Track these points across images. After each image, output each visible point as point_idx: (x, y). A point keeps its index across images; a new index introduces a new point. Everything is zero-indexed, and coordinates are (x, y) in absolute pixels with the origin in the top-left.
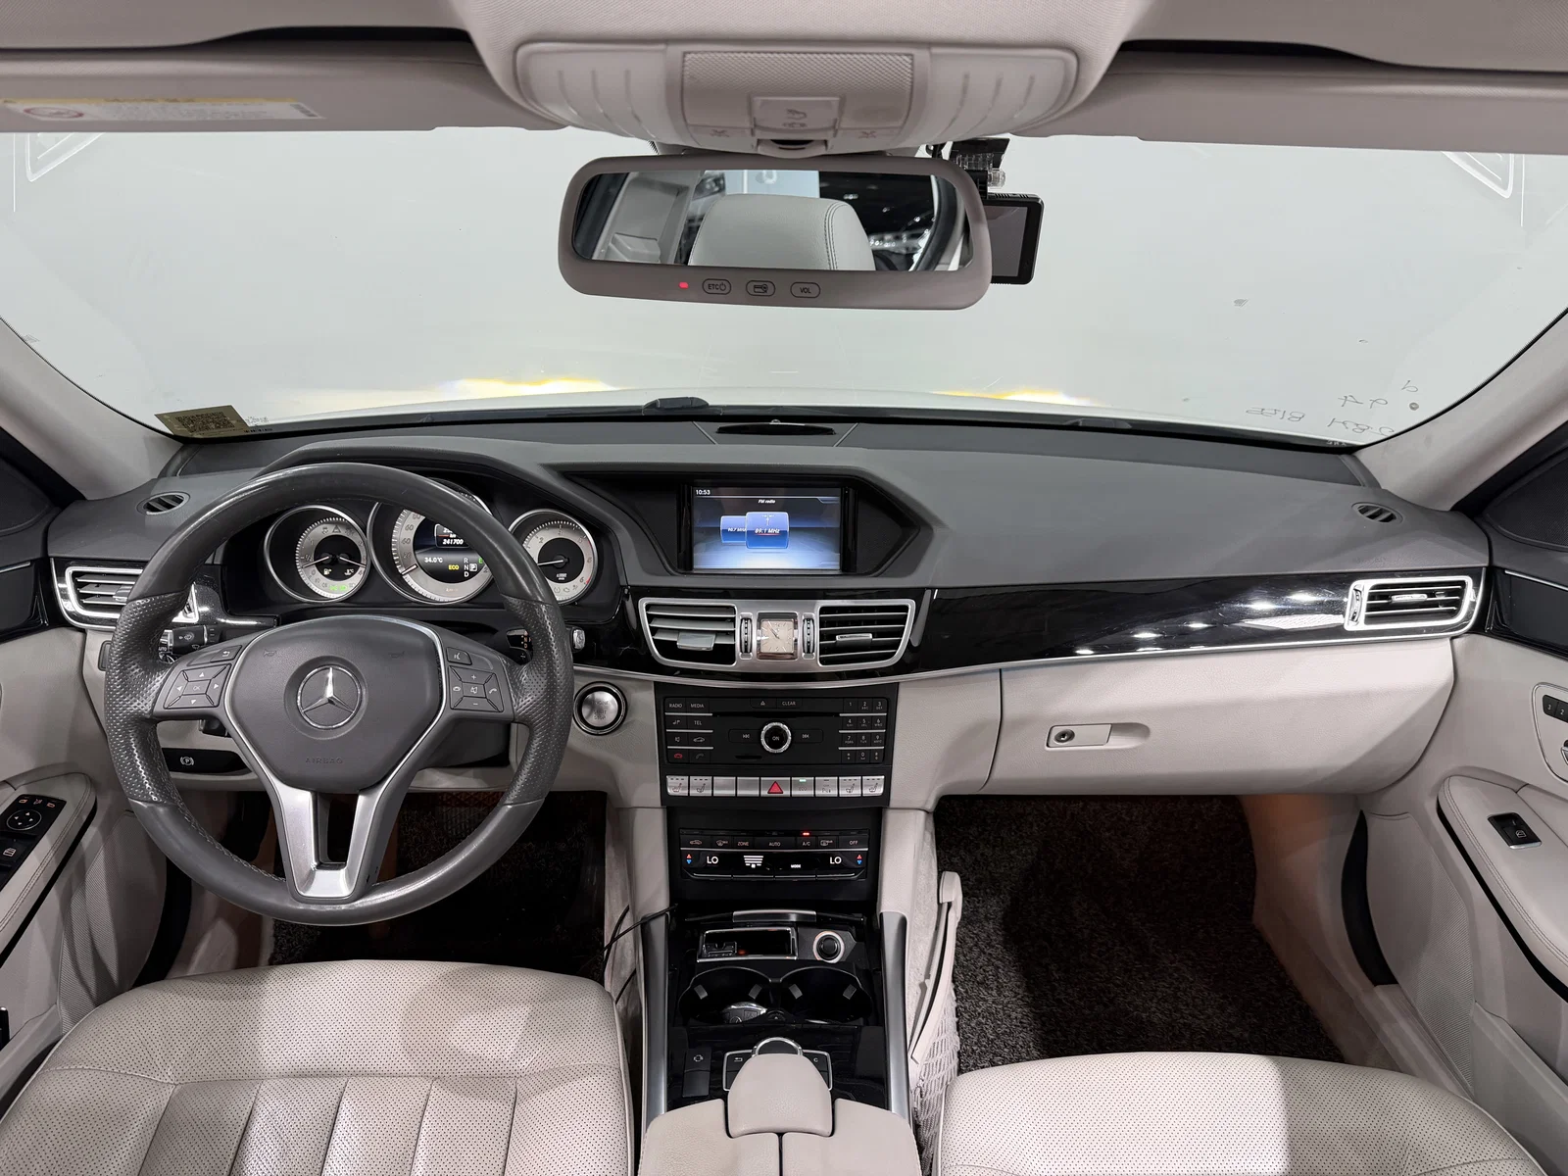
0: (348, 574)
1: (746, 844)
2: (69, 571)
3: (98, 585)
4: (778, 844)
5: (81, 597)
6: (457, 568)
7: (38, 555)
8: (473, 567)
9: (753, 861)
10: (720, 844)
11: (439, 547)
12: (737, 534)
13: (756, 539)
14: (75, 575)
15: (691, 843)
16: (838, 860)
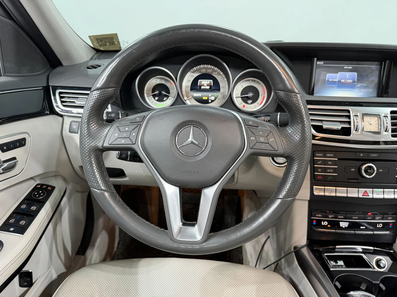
0: (165, 99)
1: (342, 217)
2: (58, 91)
3: (69, 97)
4: (357, 218)
5: (62, 102)
6: (206, 98)
7: (45, 85)
8: (213, 98)
9: (344, 224)
10: (330, 217)
11: (199, 89)
12: (333, 83)
13: (341, 85)
14: (60, 93)
15: (317, 215)
16: (381, 225)
